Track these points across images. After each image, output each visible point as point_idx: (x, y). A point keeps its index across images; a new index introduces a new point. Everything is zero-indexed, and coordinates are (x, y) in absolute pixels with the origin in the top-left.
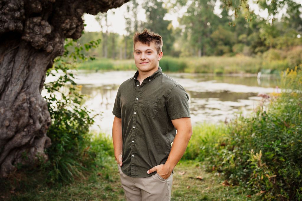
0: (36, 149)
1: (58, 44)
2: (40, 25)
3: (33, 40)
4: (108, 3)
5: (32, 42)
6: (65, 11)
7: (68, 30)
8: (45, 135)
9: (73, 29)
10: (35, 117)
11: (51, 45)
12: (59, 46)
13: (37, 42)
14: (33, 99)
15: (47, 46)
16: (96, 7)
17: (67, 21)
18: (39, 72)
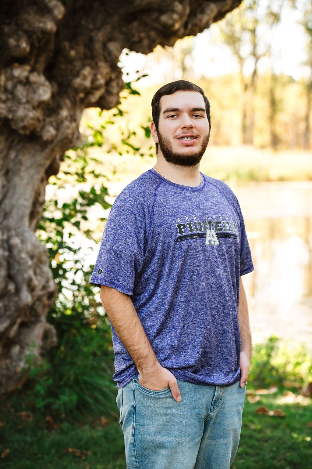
0: (22, 348)
1: (67, 123)
2: (27, 83)
3: (13, 116)
4: (173, 26)
5: (12, 120)
6: (82, 49)
7: (88, 92)
8: (43, 319)
9: (97, 88)
10: (19, 279)
11: (52, 126)
12: (68, 127)
13: (22, 120)
14: (16, 241)
15: (43, 127)
16: (148, 37)
17: (87, 71)
18: (28, 184)
